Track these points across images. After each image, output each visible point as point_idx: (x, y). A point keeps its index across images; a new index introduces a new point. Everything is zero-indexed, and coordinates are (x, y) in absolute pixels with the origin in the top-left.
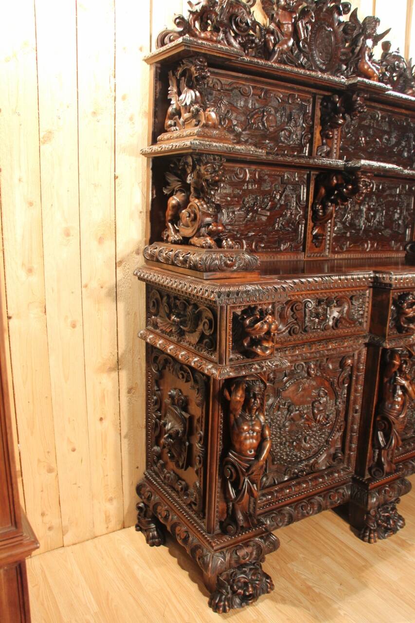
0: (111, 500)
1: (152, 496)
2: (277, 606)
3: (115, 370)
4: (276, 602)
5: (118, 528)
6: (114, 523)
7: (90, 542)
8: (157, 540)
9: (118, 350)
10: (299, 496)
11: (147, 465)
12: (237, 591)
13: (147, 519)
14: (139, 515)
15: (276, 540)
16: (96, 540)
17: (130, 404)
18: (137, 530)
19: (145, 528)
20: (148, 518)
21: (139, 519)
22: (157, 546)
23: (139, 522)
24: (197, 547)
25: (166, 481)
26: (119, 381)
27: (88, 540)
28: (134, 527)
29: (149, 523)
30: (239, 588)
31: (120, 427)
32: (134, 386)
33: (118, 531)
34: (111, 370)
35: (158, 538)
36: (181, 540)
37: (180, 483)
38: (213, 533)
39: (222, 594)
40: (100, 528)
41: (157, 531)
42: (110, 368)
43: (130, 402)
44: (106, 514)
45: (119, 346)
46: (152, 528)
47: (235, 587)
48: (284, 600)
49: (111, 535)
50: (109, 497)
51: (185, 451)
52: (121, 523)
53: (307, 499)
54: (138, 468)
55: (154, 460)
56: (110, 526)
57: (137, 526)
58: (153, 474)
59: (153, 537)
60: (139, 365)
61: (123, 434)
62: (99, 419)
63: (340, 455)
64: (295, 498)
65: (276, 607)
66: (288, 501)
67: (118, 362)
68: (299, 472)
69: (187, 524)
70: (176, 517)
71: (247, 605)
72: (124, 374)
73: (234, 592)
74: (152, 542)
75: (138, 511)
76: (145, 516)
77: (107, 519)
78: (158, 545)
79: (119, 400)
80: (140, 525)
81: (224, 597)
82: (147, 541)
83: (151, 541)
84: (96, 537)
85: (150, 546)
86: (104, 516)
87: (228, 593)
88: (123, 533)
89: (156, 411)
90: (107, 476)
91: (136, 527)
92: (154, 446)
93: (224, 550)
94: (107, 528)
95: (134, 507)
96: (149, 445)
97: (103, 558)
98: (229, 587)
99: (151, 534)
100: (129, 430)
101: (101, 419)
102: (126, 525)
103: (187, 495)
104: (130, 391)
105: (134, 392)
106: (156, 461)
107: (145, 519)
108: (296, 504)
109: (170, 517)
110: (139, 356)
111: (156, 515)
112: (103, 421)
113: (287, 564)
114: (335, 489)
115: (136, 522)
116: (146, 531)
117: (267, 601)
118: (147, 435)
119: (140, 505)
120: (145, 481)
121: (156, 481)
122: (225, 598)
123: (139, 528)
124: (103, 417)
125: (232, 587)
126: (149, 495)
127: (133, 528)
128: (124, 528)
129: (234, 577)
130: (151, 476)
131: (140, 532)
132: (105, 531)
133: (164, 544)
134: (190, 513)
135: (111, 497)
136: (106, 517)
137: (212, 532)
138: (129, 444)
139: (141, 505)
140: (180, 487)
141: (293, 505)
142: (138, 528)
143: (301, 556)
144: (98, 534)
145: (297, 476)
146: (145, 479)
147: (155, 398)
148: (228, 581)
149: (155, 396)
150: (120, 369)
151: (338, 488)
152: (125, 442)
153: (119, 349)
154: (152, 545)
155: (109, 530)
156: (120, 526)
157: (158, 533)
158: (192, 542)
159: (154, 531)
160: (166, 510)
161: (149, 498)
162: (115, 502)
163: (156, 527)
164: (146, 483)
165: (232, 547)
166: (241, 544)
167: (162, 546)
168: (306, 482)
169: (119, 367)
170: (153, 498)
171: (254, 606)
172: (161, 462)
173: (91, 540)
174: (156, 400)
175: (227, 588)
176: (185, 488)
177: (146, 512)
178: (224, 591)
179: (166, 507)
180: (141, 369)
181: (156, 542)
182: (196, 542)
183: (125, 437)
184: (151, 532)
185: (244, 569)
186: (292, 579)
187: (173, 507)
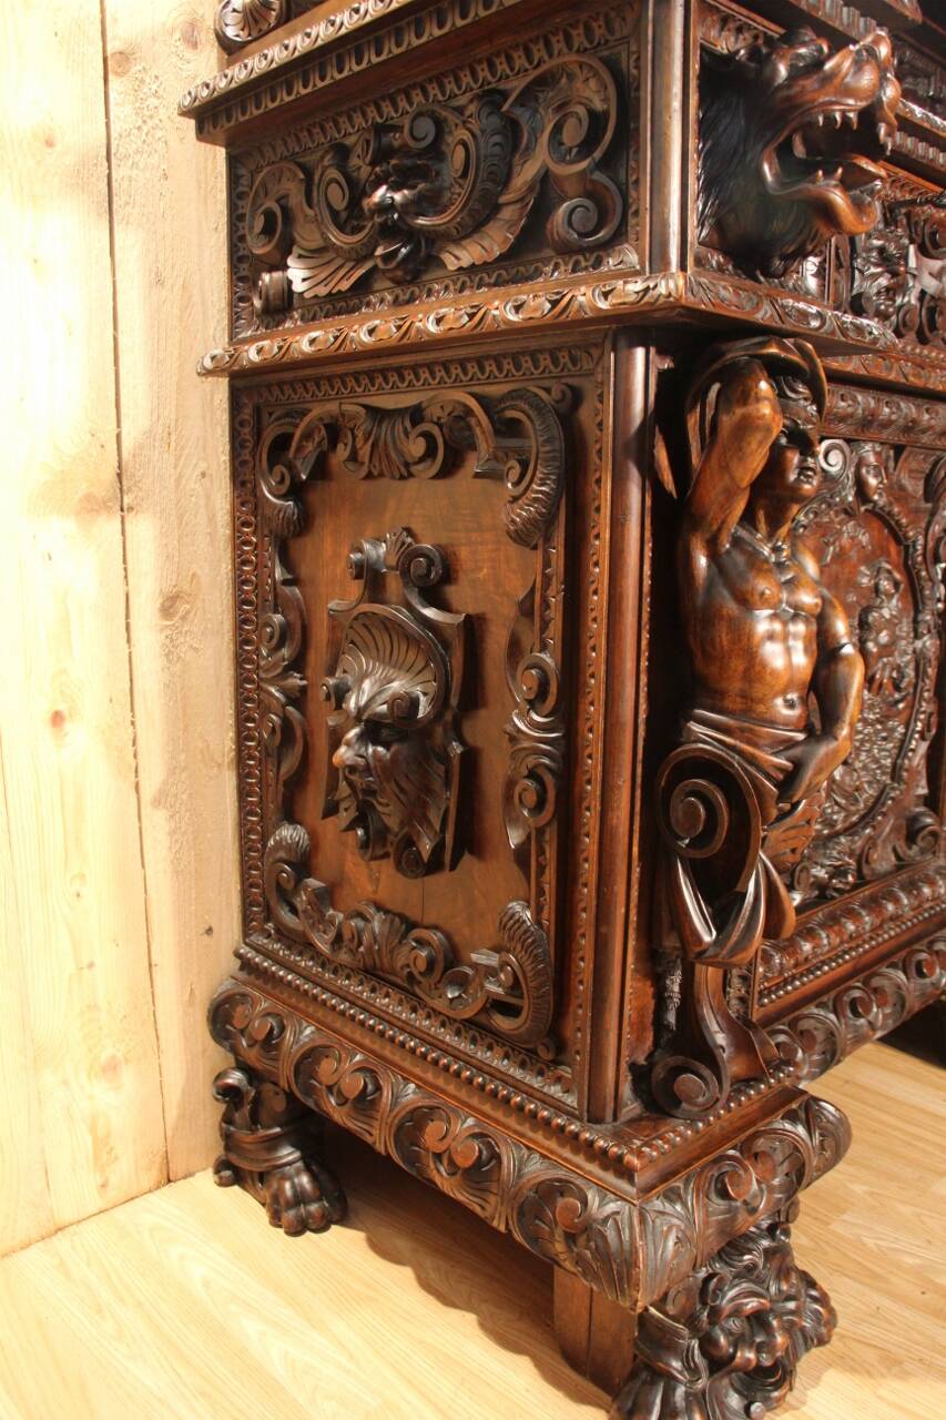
0: (111, 1069)
1: (283, 1029)
2: (883, 1392)
3: (108, 509)
4: (869, 1373)
5: (146, 1183)
6: (129, 1166)
7: (34, 1252)
8: (314, 1207)
9: (119, 426)
10: (839, 965)
11: (246, 919)
12: (733, 1357)
13: (262, 1132)
14: (227, 1119)
15: (840, 1120)
16: (61, 1242)
17: (169, 661)
18: (223, 1183)
19: (257, 1168)
20: (270, 1127)
21: (227, 1137)
22: (316, 1231)
23: (227, 1148)
24: (551, 1191)
25: (344, 957)
26: (125, 561)
27: (26, 1246)
28: (210, 1171)
29: (273, 1144)
30: (738, 1341)
31: (135, 756)
32: (186, 587)
33: (150, 1197)
34: (91, 507)
35: (319, 1199)
36: (453, 1180)
37: (417, 941)
38: (615, 1118)
39: (670, 1381)
40: (75, 1190)
41: (308, 1169)
42: (88, 498)
43: (170, 653)
44: (93, 1129)
45: (123, 411)
46: (289, 1164)
47: (722, 1340)
48: (892, 1364)
49: (120, 1214)
50: (104, 1056)
51: (447, 784)
52: (158, 1159)
53: (861, 976)
54: (209, 931)
55: (279, 886)
56: (113, 1180)
57: (221, 1166)
58: (277, 946)
59: (300, 1199)
60: (202, 502)
61: (149, 790)
62: (47, 716)
63: (929, 820)
64: (827, 973)
65: (880, 1397)
66: (811, 983)
67: (119, 476)
68: (831, 878)
69: (470, 1107)
70: (412, 1086)
71: (769, 1409)
72: (144, 530)
73: (718, 1364)
74: (295, 1219)
75: (223, 1107)
76: (254, 1120)
77: (102, 1150)
78: (322, 1228)
79: (129, 641)
80: (234, 1158)
81: (680, 1391)
82: (276, 1220)
83: (290, 1215)
84: (60, 1229)
85: (287, 1233)
86: (89, 1139)
87: (693, 1371)
88: (165, 1199)
89: (287, 669)
90: (91, 965)
91: (217, 1172)
92: (277, 826)
93: (678, 1183)
94: (104, 1186)
95: (206, 1091)
96: (249, 832)
97: (100, 1312)
98: (695, 1343)
99: (287, 1186)
100: (172, 771)
101: (57, 718)
102: (177, 1167)
103: (462, 982)
104: (170, 606)
105: (188, 612)
106: (290, 886)
107: (253, 1131)
108: (833, 994)
109: (387, 1094)
110: (203, 466)
111: (310, 1103)
112: (68, 726)
113: (829, 1224)
114: (926, 941)
115: (217, 1150)
116: (262, 1177)
117: (832, 1377)
118: (243, 792)
119: (230, 1081)
120: (244, 983)
121: (290, 969)
122: (687, 1394)
123: (232, 1172)
124: (61, 707)
125: (707, 1343)
126: (272, 1029)
127: (206, 1179)
128: (169, 1181)
129: (715, 1296)
130: (267, 955)
131: (236, 1188)
132: (95, 1203)
133: (343, 1220)
134: (482, 1055)
135: (113, 1057)
136: (96, 1141)
137: (609, 1117)
138: (172, 833)
139: (235, 1078)
140: (424, 954)
141: (825, 999)
142: (227, 1173)
143: (859, 1189)
144: (67, 1214)
145: (822, 893)
146: (243, 976)
147: (278, 618)
148: (691, 1321)
149: (276, 612)
150: (131, 509)
151: (931, 938)
152: (158, 823)
153: (123, 424)
154: (297, 1229)
155: (113, 1194)
156: (154, 1175)
157: (314, 1178)
158: (520, 1176)
159: (298, 1173)
160: (359, 1070)
161: (270, 1043)
162: (128, 1076)
163: (302, 1158)
164: (249, 990)
165: (703, 1169)
166: (731, 1152)
167: (335, 1229)
168: (852, 914)
169: (127, 500)
170: (288, 1035)
171: (796, 1408)
172: (313, 883)
173: (40, 1244)
174: (281, 626)
175: (689, 1349)
176: (445, 957)
177: (257, 1102)
178: (676, 1364)
179: (358, 1058)
180: (212, 519)
181: (309, 1214)
182: (536, 1169)
183: (157, 802)
184: (284, 1178)
185: (747, 1257)
186: (875, 1276)
187: (387, 1052)
